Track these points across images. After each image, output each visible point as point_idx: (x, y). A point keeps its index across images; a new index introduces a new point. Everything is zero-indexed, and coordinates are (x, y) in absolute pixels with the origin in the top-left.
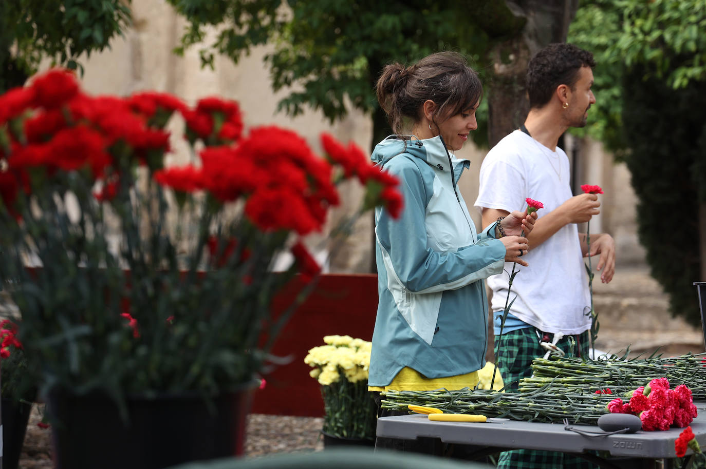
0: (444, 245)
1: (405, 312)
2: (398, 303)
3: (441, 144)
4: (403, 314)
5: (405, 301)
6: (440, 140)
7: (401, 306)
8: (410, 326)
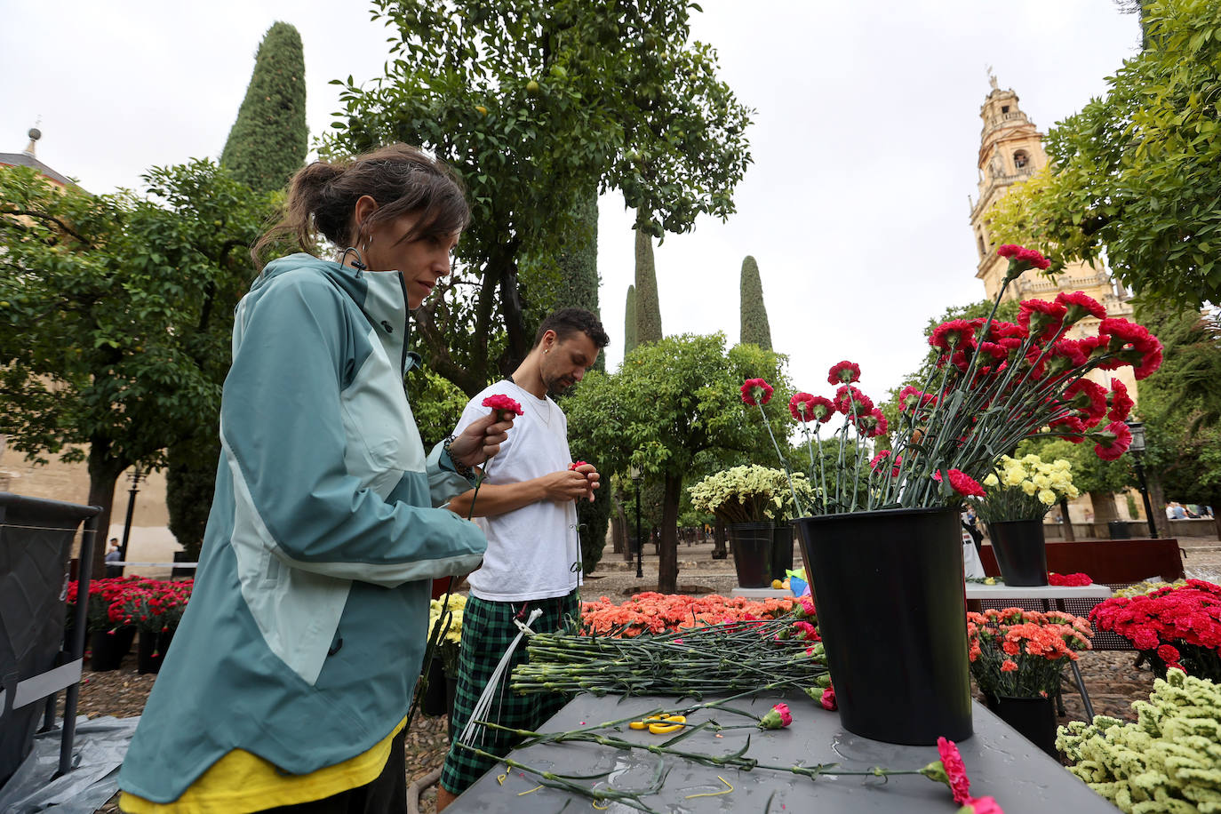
0: (381, 459)
1: (258, 602)
2: (245, 578)
3: (398, 287)
4: (251, 607)
5: (265, 575)
6: (398, 279)
7: (252, 585)
8: (266, 636)
